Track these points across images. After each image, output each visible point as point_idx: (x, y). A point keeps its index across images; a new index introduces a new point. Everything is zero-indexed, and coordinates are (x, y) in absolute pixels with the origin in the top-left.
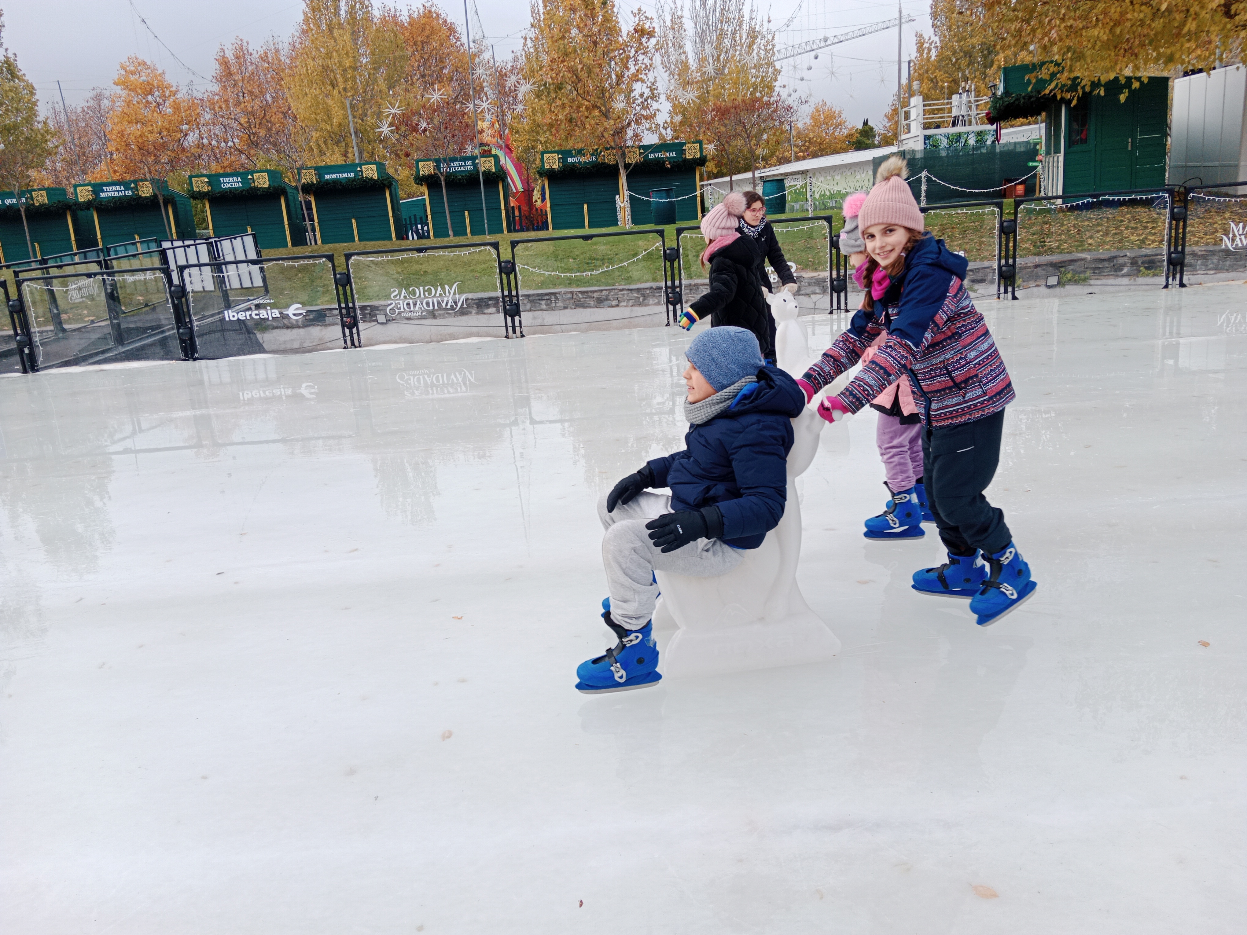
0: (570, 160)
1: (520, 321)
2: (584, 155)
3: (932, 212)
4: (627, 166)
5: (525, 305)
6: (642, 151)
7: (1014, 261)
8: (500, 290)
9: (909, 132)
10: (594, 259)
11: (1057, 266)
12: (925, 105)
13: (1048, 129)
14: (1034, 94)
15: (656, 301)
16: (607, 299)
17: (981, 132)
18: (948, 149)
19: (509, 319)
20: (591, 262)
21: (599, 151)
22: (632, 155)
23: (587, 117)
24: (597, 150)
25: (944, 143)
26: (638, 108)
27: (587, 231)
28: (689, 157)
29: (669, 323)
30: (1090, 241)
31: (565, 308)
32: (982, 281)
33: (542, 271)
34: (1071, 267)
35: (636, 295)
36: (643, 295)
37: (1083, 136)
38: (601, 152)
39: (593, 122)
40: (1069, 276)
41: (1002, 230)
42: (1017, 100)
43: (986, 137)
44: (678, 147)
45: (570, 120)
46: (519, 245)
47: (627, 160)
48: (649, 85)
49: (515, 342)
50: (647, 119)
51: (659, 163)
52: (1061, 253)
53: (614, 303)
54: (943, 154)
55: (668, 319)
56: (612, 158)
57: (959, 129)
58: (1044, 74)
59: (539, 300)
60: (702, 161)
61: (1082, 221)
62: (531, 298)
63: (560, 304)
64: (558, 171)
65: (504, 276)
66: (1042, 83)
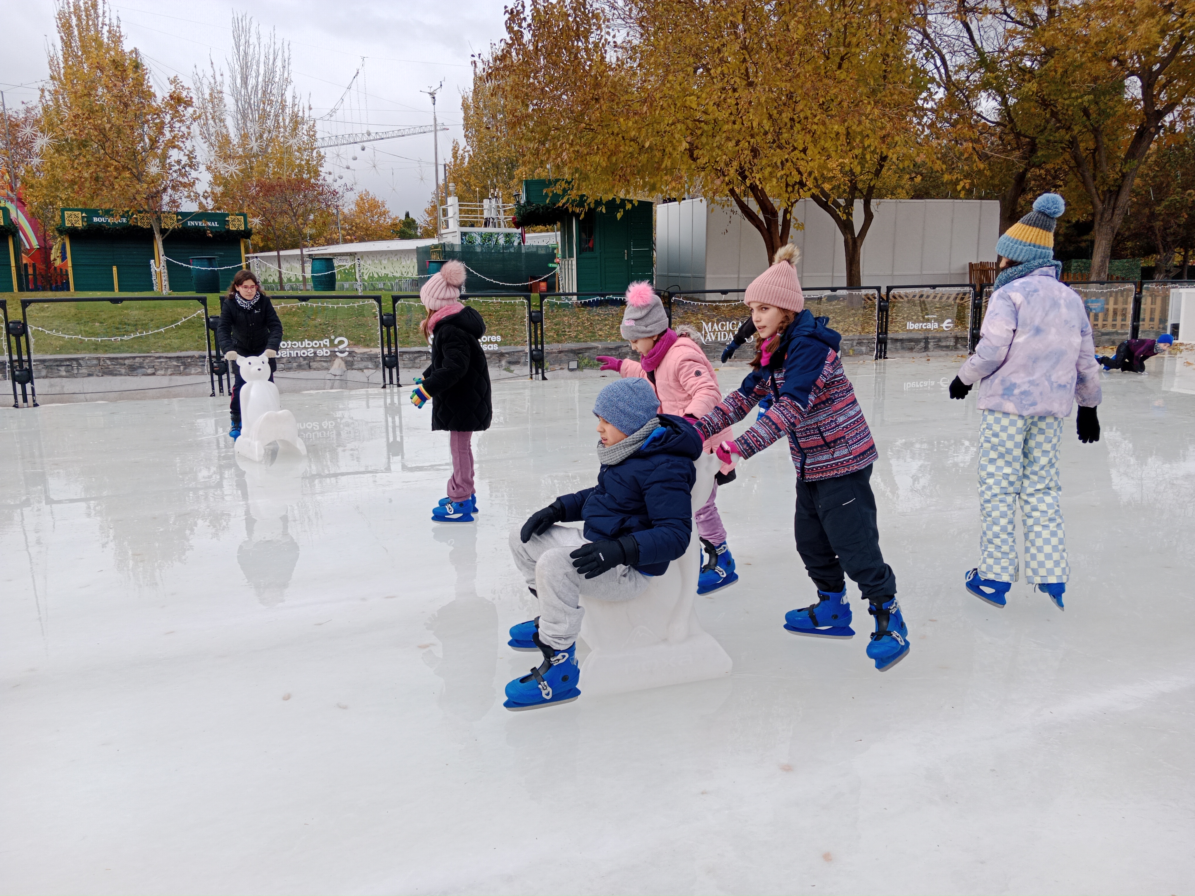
0: (95, 219)
1: (33, 389)
2: (112, 215)
3: (472, 299)
4: (163, 231)
5: (39, 371)
6: (180, 217)
7: (542, 347)
8: (7, 354)
9: (447, 227)
10: (125, 324)
11: (576, 353)
12: (460, 205)
13: (563, 237)
14: (550, 206)
15: (200, 370)
16: (141, 367)
17: (509, 234)
18: (482, 246)
19: (19, 387)
20: (122, 328)
21: (130, 213)
22: (169, 222)
23: (116, 178)
24: (128, 212)
25: (478, 240)
26: (175, 175)
27: (117, 294)
28: (232, 228)
29: (214, 393)
30: (600, 333)
31: (90, 375)
32: (517, 363)
33: (60, 334)
34: (587, 354)
35: (175, 363)
36: (184, 364)
37: (590, 245)
38: (133, 214)
39: (123, 183)
40: (586, 361)
41: (531, 319)
42: (538, 209)
43: (513, 239)
44: (221, 218)
45: (97, 179)
46: (33, 304)
47: (163, 225)
48: (187, 153)
49: (26, 412)
50: (185, 187)
51: (200, 232)
52: (578, 341)
53: (150, 371)
54: (478, 250)
55: (213, 389)
56: (146, 221)
57: (490, 229)
58: (558, 189)
59: (57, 366)
60: (247, 234)
61: (593, 316)
62: (46, 364)
63: (84, 371)
64: (82, 230)
65: (13, 339)
66: (556, 197)
